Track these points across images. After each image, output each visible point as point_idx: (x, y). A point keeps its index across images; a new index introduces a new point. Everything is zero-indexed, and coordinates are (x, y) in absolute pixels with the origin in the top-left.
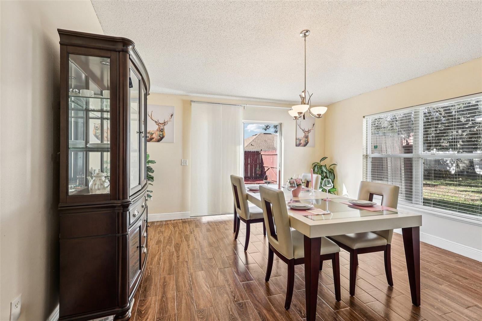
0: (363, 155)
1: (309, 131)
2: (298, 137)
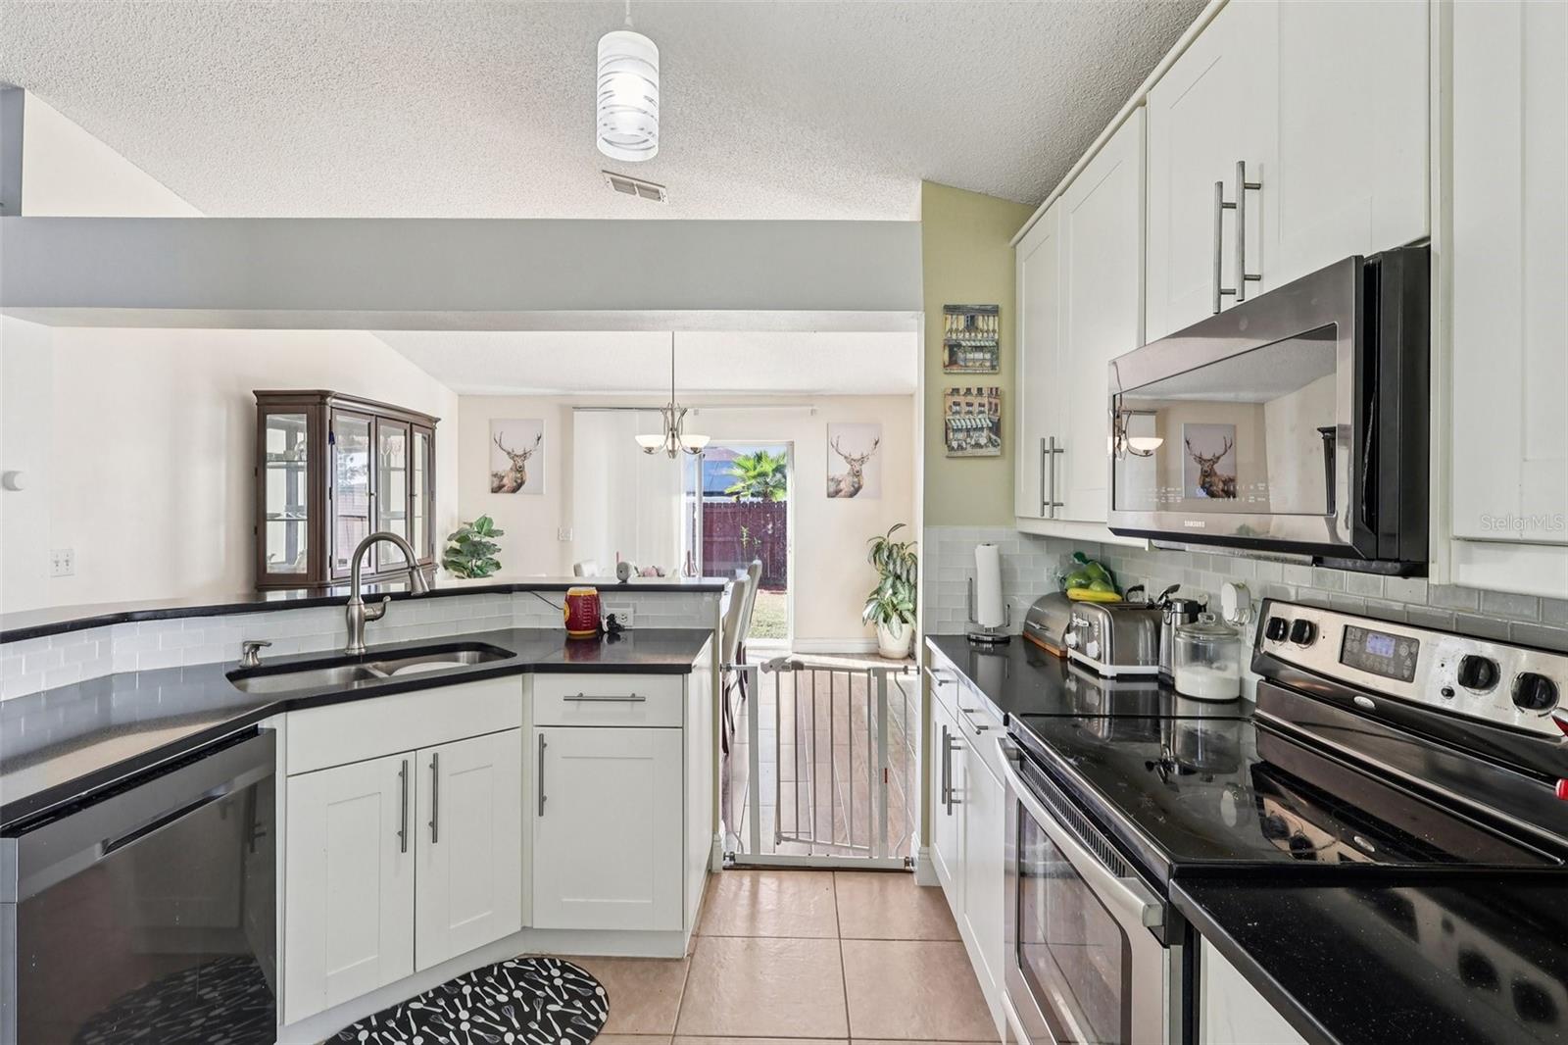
1: (862, 460)
2: (831, 475)
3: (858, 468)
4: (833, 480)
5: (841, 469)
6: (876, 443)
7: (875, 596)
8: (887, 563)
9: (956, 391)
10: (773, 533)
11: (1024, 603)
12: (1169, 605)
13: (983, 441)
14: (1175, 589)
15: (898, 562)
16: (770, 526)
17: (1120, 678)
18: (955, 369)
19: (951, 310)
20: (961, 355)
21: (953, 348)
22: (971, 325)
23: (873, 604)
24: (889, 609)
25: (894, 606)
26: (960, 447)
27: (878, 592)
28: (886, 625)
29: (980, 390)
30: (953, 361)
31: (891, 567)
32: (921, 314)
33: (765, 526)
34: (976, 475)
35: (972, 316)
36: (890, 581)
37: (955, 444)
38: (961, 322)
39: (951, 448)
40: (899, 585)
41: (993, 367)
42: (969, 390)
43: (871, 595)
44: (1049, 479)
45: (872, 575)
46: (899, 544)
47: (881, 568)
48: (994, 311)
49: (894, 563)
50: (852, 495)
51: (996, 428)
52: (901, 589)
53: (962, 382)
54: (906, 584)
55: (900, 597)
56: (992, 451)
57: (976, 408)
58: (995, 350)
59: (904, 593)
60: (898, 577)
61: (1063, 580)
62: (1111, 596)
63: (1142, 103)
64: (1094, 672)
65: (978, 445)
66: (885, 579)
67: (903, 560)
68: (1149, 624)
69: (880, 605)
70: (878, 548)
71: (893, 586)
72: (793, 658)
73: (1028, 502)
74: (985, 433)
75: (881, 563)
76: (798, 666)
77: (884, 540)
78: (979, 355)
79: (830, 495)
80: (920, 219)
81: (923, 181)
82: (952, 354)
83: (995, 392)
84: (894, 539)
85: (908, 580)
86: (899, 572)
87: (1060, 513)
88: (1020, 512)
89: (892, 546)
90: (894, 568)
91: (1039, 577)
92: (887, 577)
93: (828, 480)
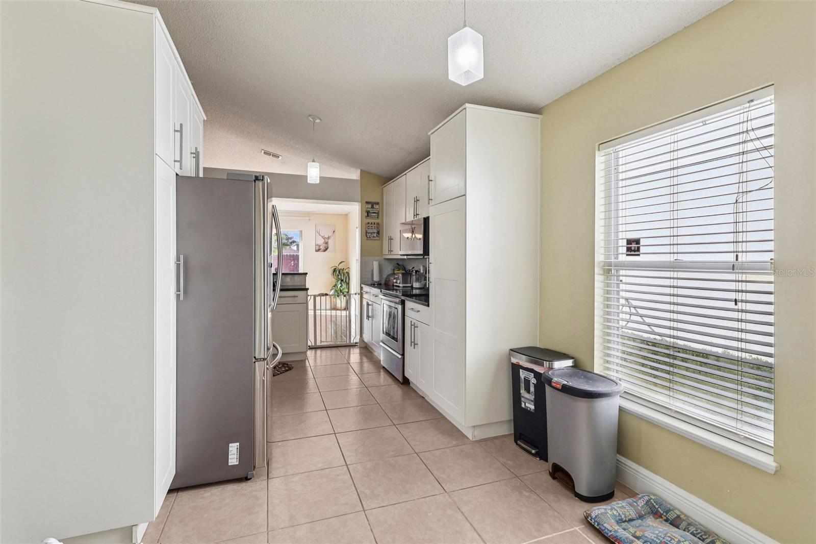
1: (329, 238)
2: (317, 244)
3: (327, 241)
4: (317, 245)
5: (321, 241)
6: (334, 232)
7: (335, 287)
8: (338, 275)
9: (369, 223)
11: (385, 277)
12: (413, 271)
13: (375, 236)
14: (414, 268)
15: (342, 275)
16: (292, 262)
17: (404, 287)
18: (368, 218)
19: (367, 203)
20: (370, 214)
21: (368, 212)
22: (372, 207)
23: (333, 291)
24: (339, 292)
25: (341, 291)
26: (370, 237)
27: (336, 285)
28: (338, 298)
29: (374, 223)
30: (368, 215)
31: (340, 277)
32: (360, 204)
34: (374, 244)
35: (373, 204)
36: (339, 282)
37: (368, 236)
38: (370, 206)
39: (367, 237)
40: (343, 283)
41: (377, 217)
42: (372, 223)
43: (333, 287)
44: (390, 245)
45: (333, 280)
47: (336, 277)
48: (378, 204)
50: (325, 251)
51: (378, 233)
53: (370, 221)
55: (343, 287)
56: (377, 238)
57: (373, 228)
58: (378, 213)
59: (344, 286)
60: (342, 280)
61: (394, 270)
62: (404, 272)
63: (406, 174)
64: (399, 286)
65: (374, 237)
67: (344, 274)
68: (410, 276)
69: (336, 291)
70: (335, 270)
71: (341, 283)
72: (325, 293)
73: (386, 251)
74: (376, 234)
76: (326, 295)
77: (337, 267)
78: (374, 214)
79: (316, 251)
80: (359, 179)
81: (361, 170)
82: (368, 214)
83: (378, 224)
84: (341, 267)
85: (346, 281)
86: (342, 278)
87: (392, 253)
88: (384, 253)
89: (340, 269)
91: (388, 269)
93: (316, 245)
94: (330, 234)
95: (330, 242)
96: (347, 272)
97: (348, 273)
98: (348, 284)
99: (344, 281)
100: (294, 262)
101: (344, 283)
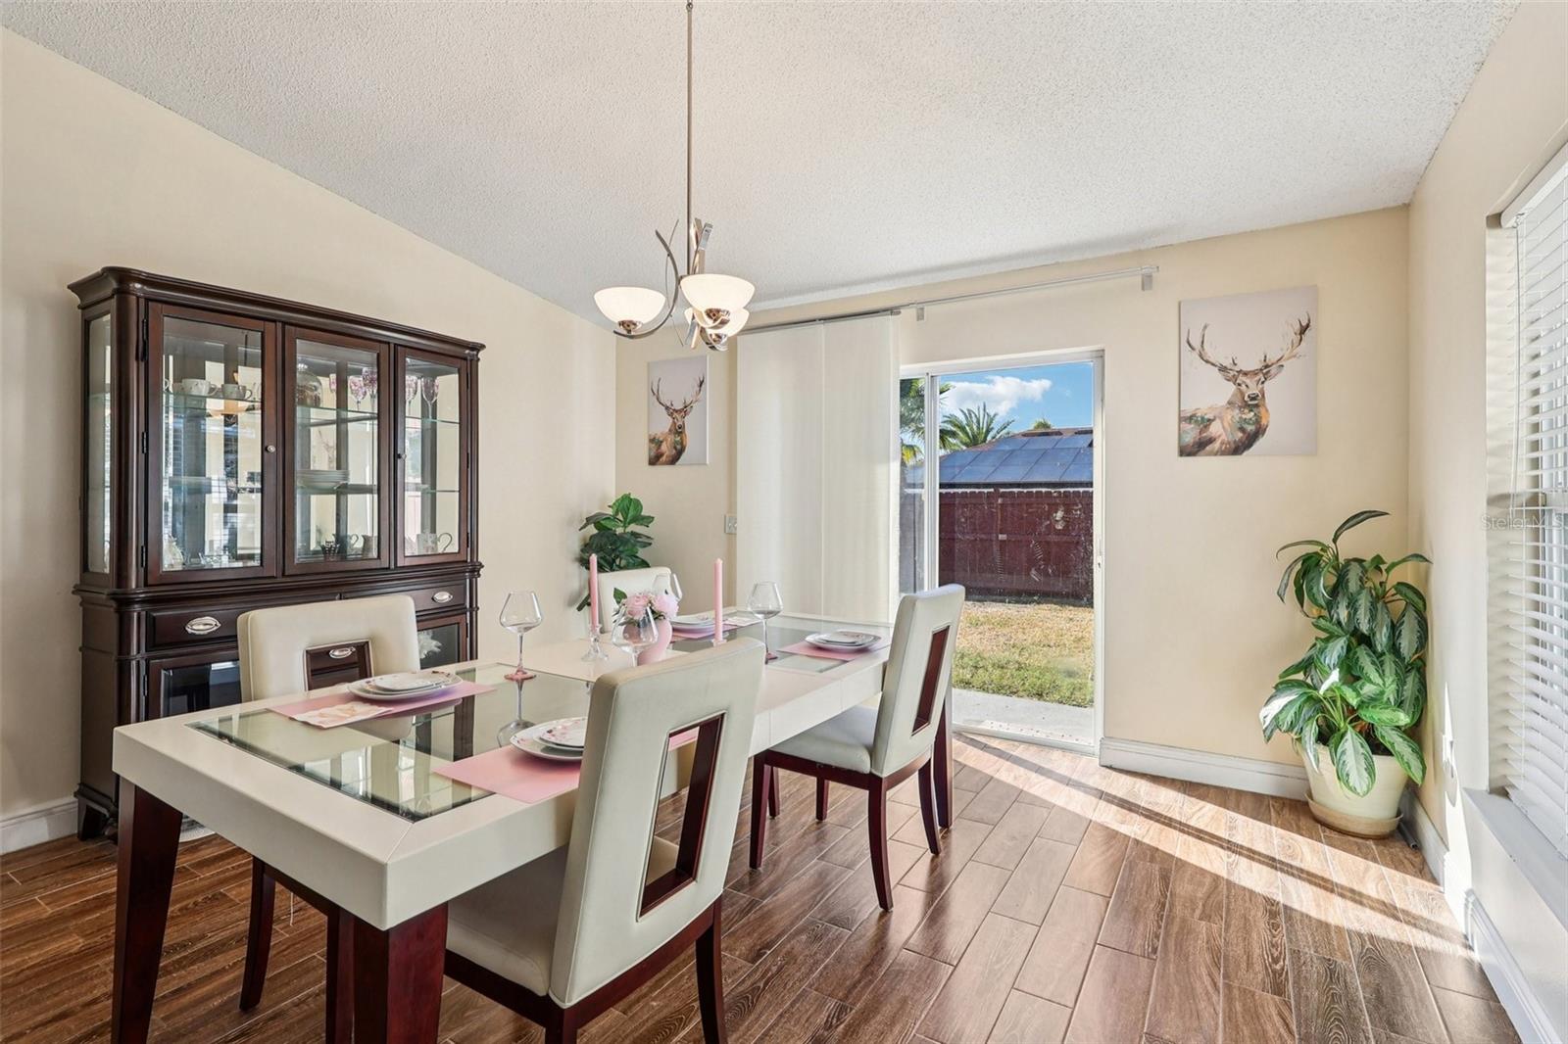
0: (1498, 500)
1: (1265, 371)
2: (1189, 408)
3: (1254, 390)
4: (1190, 419)
5: (1212, 395)
6: (1303, 330)
7: (1300, 676)
8: (1332, 604)
10: (1066, 527)
15: (1363, 602)
16: (1059, 515)
23: (1291, 695)
25: (1350, 710)
27: (1307, 665)
28: (1324, 752)
31: (1343, 614)
33: (1049, 516)
36: (1337, 649)
40: (1365, 660)
43: (1287, 672)
46: (1368, 557)
47: (1315, 611)
49: (1352, 605)
50: (1238, 449)
52: (1370, 671)
54: (1388, 659)
59: (1379, 682)
60: (1366, 640)
66: (1327, 640)
67: (1379, 600)
69: (1311, 701)
70: (1309, 566)
71: (1349, 661)
75: (1314, 601)
77: (1325, 549)
79: (1185, 451)
84: (1350, 546)
85: (1395, 649)
86: (1364, 628)
89: (1348, 562)
90: (1352, 616)
92: (1331, 637)
93: (1181, 419)
94: (1273, 341)
95: (1275, 393)
96: (1402, 586)
97: (1417, 601)
98: (1416, 670)
99: (1382, 639)
100: (1067, 511)
101: (1378, 658)
